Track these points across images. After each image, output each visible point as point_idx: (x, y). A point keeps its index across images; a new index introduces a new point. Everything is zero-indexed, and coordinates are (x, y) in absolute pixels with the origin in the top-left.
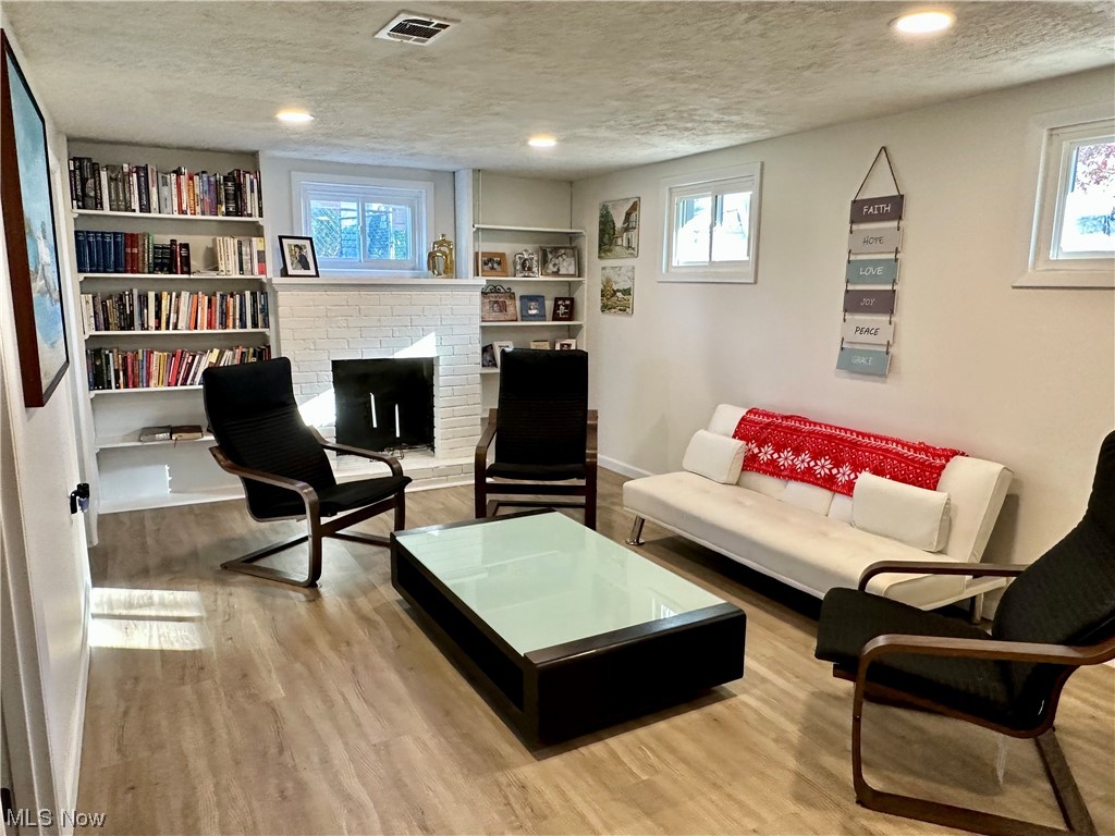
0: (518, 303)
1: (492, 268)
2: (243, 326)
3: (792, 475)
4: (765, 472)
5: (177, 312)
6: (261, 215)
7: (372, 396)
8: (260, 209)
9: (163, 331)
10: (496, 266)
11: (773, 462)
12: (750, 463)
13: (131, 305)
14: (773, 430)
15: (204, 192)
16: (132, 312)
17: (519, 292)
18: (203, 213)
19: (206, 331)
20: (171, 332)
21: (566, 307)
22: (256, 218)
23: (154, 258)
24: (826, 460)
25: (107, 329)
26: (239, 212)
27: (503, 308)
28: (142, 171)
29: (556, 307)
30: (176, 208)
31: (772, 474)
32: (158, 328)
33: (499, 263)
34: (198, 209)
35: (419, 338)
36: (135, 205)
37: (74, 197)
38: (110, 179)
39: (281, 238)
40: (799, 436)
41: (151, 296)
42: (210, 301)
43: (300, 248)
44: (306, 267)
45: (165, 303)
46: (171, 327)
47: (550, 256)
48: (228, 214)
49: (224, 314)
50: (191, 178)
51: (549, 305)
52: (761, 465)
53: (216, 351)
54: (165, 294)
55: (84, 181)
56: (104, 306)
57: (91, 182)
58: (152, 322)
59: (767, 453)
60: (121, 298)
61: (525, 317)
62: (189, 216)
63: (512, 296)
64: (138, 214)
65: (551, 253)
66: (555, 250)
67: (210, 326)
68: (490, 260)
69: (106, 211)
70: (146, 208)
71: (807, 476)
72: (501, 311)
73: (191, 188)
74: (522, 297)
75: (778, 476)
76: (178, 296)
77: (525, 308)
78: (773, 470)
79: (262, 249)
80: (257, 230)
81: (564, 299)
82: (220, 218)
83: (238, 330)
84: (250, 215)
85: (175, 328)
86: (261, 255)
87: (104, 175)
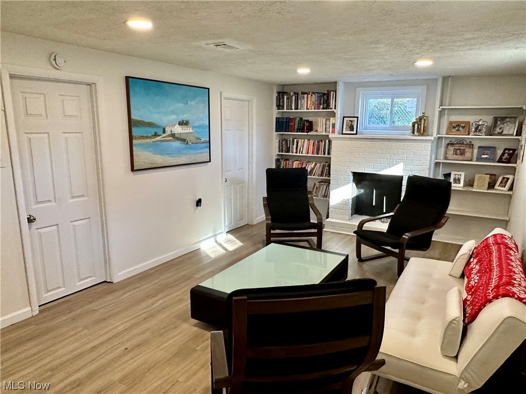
0: (476, 151)
1: (458, 130)
2: (324, 154)
5: (303, 147)
6: (335, 109)
7: (374, 191)
8: (335, 106)
9: (298, 154)
10: (461, 129)
13: (290, 144)
15: (315, 100)
16: (290, 146)
17: (477, 144)
18: (315, 109)
19: (311, 155)
20: (300, 154)
21: (509, 154)
22: (333, 110)
23: (298, 127)
25: (282, 152)
26: (328, 107)
27: (463, 153)
28: (296, 94)
29: (503, 154)
30: (305, 107)
32: (296, 153)
33: (463, 127)
34: (313, 107)
35: (393, 165)
36: (293, 107)
37: (277, 106)
38: (287, 98)
39: (344, 117)
41: (295, 140)
42: (314, 143)
43: (351, 121)
44: (352, 129)
45: (299, 144)
46: (298, 152)
47: (499, 123)
48: (323, 108)
49: (318, 149)
50: (312, 96)
53: (314, 163)
54: (300, 140)
55: (280, 100)
56: (282, 144)
57: (282, 100)
58: (295, 151)
60: (287, 141)
61: (478, 159)
62: (310, 110)
63: (471, 146)
64: (294, 110)
65: (500, 121)
66: (503, 119)
67: (313, 153)
68: (458, 125)
69: (285, 110)
70: (296, 108)
72: (461, 154)
73: (311, 100)
74: (480, 147)
76: (304, 141)
77: (479, 154)
79: (334, 122)
80: (333, 115)
81: (509, 150)
82: (320, 110)
83: (322, 156)
84: (332, 109)
85: (302, 153)
86: (334, 125)
87: (285, 97)
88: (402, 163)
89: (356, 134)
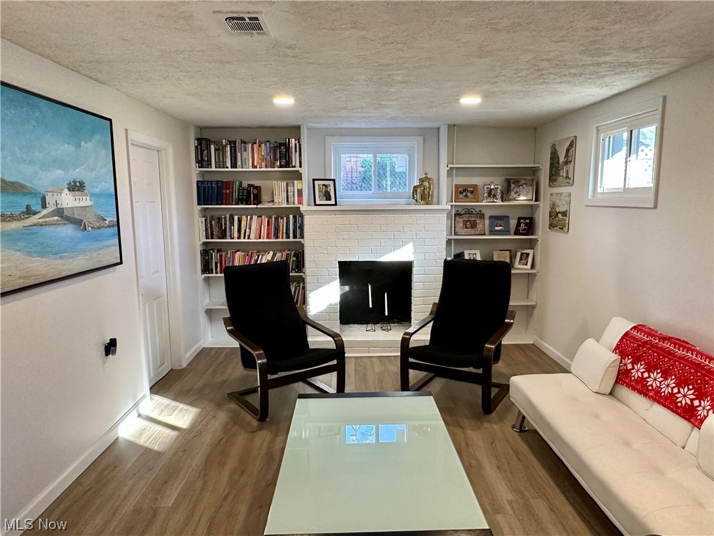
0: (487, 222)
1: (466, 196)
2: (288, 237)
3: (657, 397)
4: (634, 389)
5: (250, 229)
6: (300, 166)
7: (370, 286)
8: (300, 162)
9: (242, 240)
10: (469, 194)
11: (642, 380)
12: (623, 377)
13: (225, 224)
14: (649, 349)
15: (267, 154)
16: (225, 228)
17: (488, 214)
18: (266, 167)
19: (266, 240)
20: (246, 240)
21: (526, 224)
22: (297, 168)
23: (239, 195)
24: (689, 390)
25: (212, 238)
26: (288, 164)
27: (474, 225)
28: (233, 144)
29: (519, 224)
30: (251, 165)
31: (640, 392)
32: (239, 238)
33: (472, 192)
34: (263, 164)
35: (399, 247)
36: (229, 164)
37: (197, 161)
38: (216, 150)
39: (314, 180)
40: (670, 359)
41: (236, 218)
42: (268, 221)
43: (326, 186)
44: (329, 198)
45: (243, 223)
46: (246, 238)
47: (513, 186)
48: (281, 166)
49: (277, 230)
50: (260, 146)
51: (513, 223)
52: (631, 381)
53: (271, 253)
54: (244, 218)
55: (202, 151)
56: (211, 225)
57: (206, 152)
58: (236, 234)
59: (638, 371)
60: (219, 219)
61: (492, 232)
62: (258, 169)
63: (482, 216)
64: (230, 169)
65: (514, 183)
66: (517, 182)
67: (268, 237)
68: (465, 190)
69: (214, 169)
70: (234, 165)
71: (669, 402)
72: (472, 227)
73: (259, 152)
74: (491, 217)
75: (646, 395)
76: (251, 218)
77: (492, 225)
78: (641, 388)
79: (300, 188)
80: (298, 176)
81: (525, 218)
82: (276, 169)
83: (285, 240)
84: (295, 167)
85: (249, 238)
86: (300, 192)
87: (212, 147)
88: (411, 244)
89: (336, 205)
